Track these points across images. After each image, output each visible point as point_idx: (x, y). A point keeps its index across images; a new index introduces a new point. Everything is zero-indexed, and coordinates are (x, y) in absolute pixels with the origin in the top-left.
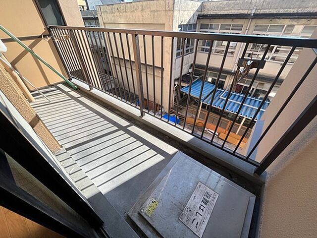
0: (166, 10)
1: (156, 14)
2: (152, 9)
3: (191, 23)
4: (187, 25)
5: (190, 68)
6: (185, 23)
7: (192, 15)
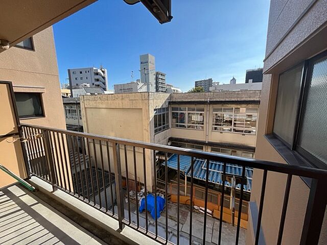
0: (142, 100)
1: (134, 102)
2: (130, 99)
3: (164, 107)
4: (161, 108)
5: (168, 142)
6: (159, 108)
7: (164, 102)
